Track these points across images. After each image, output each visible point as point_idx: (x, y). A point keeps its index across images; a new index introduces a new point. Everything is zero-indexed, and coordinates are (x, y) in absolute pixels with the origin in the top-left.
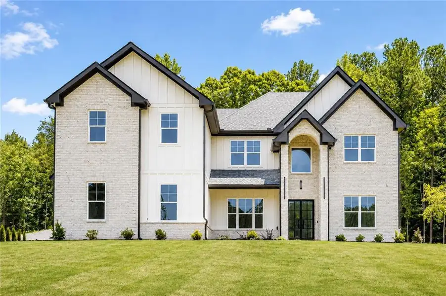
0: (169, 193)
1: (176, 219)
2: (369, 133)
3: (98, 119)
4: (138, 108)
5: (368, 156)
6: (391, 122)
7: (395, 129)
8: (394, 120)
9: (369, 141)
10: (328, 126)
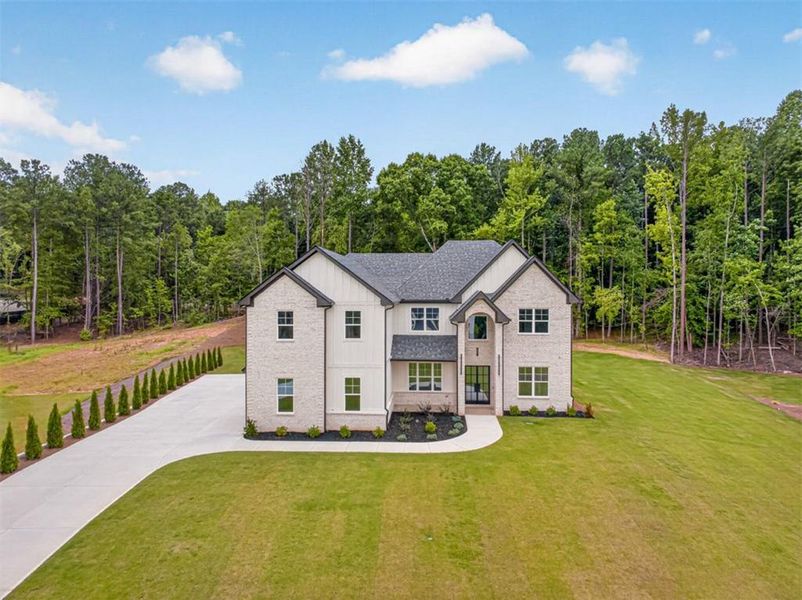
0: (353, 385)
1: (359, 409)
2: (541, 307)
3: (286, 317)
4: (323, 309)
5: (542, 328)
6: (565, 296)
7: (568, 303)
8: (568, 295)
9: (543, 314)
10: (499, 304)
